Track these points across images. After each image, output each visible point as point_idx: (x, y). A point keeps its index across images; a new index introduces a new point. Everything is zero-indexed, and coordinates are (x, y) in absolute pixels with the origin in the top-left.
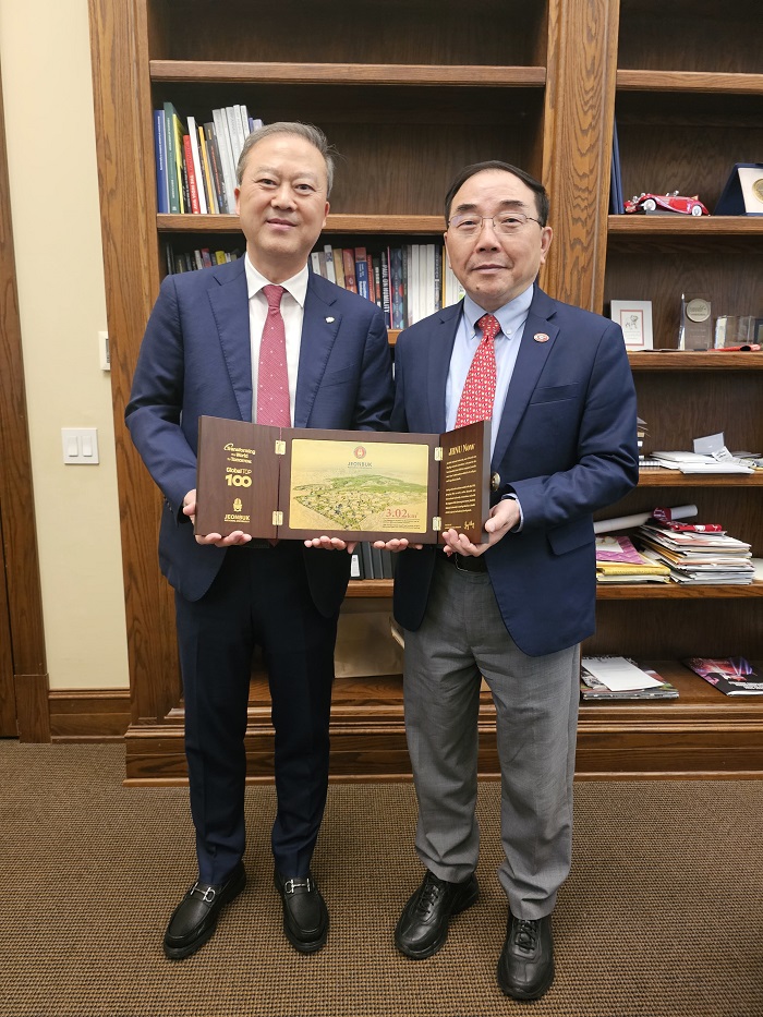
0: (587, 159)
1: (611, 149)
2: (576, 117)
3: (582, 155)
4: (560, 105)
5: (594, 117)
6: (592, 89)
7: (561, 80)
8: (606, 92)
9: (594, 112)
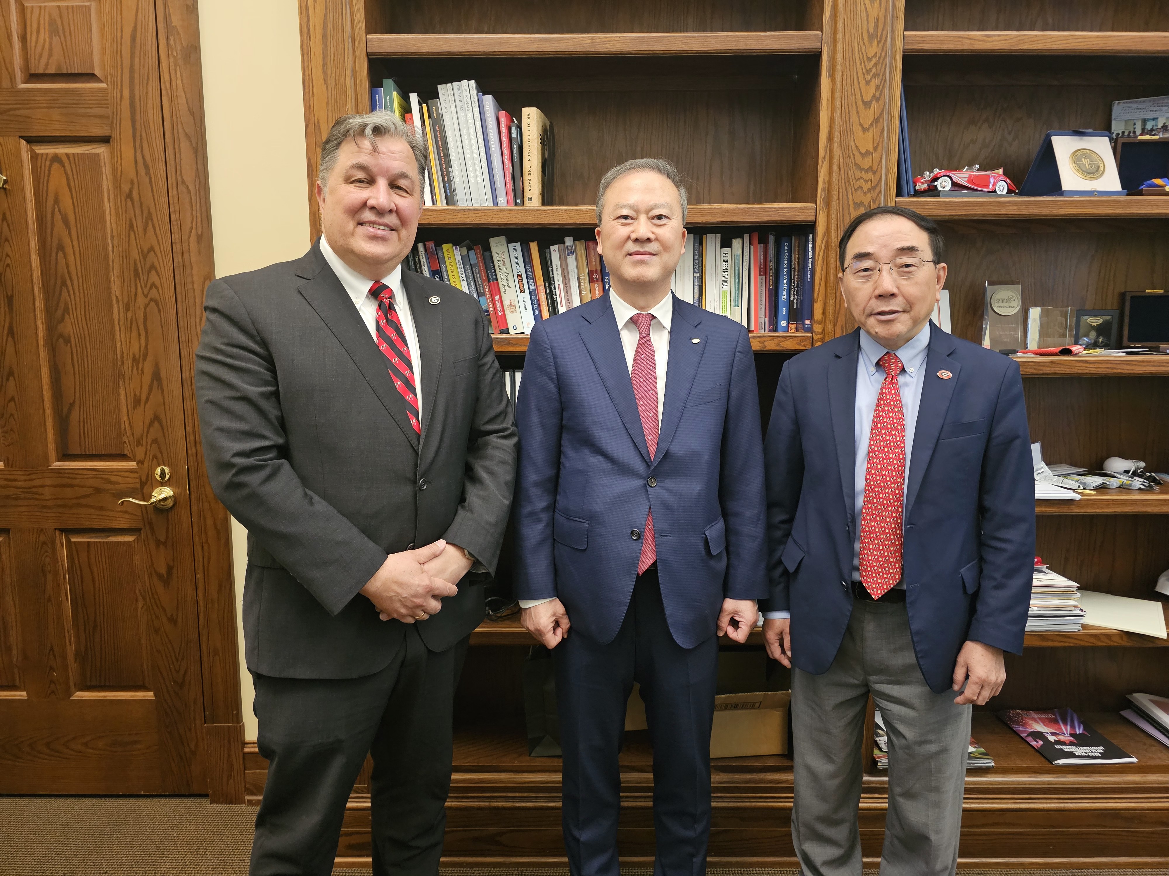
0: (870, 134)
1: (898, 122)
2: (856, 87)
3: (865, 130)
4: (839, 74)
5: (877, 87)
6: (875, 55)
7: (840, 46)
8: (892, 58)
9: (878, 81)
